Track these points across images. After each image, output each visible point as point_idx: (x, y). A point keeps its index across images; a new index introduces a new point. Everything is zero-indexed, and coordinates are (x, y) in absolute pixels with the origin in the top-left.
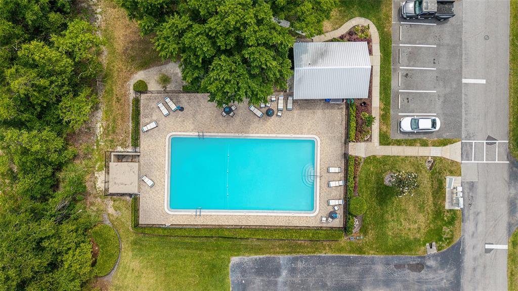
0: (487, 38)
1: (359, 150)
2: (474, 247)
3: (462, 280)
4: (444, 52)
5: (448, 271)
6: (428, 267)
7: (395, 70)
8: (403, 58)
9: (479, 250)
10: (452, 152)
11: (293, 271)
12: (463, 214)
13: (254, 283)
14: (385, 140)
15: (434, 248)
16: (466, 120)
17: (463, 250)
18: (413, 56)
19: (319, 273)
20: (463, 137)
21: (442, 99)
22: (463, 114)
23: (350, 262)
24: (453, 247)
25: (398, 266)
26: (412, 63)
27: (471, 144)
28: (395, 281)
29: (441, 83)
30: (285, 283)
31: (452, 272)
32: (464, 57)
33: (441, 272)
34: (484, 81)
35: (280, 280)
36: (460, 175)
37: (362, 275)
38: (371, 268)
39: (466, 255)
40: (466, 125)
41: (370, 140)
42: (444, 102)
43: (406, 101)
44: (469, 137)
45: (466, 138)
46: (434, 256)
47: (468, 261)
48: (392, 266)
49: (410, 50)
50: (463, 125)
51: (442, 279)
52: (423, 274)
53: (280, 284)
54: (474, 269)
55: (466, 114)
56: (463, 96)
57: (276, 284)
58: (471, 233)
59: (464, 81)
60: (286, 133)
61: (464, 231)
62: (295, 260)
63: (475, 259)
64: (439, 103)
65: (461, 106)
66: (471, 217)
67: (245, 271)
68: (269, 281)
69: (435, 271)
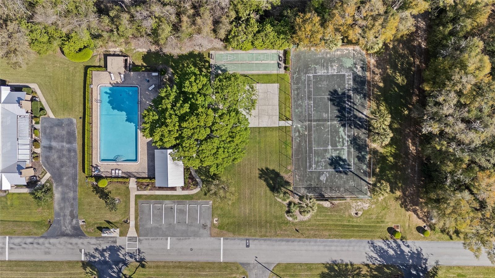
0: (192, 250)
1: (132, 183)
2: (82, 244)
3: (65, 237)
4: (184, 228)
5: (70, 230)
6: (72, 220)
7: (174, 202)
8: (181, 206)
9: (81, 246)
10: (132, 232)
11: (69, 150)
12: (100, 238)
13: (63, 131)
14: (138, 197)
15: (83, 223)
16: (148, 239)
17: (81, 238)
18: (181, 212)
19: (68, 164)
20: (140, 238)
21: (159, 227)
22: (152, 238)
23: (74, 180)
24: (83, 233)
25: (72, 205)
26: (178, 211)
27: (136, 242)
28: (65, 202)
29: (168, 226)
30: (63, 146)
31: (69, 232)
32: (182, 238)
33: (70, 226)
34: (169, 248)
35: (65, 144)
36: (120, 236)
37: (67, 186)
38: (71, 191)
39: (78, 239)
40: (146, 239)
41: (138, 190)
42: (158, 227)
43: (158, 208)
44: (140, 240)
45: (139, 239)
46: (78, 223)
47: (74, 240)
48: (72, 202)
49: (185, 210)
50: (146, 238)
51: (66, 227)
52: (68, 218)
53: (62, 144)
54: (71, 244)
55: (152, 239)
56: (161, 238)
57: (62, 142)
58: (90, 242)
59: (169, 238)
60: (141, 147)
61: (91, 238)
62: (75, 151)
63: (76, 244)
64: (157, 225)
65: (156, 237)
66: (98, 242)
67: (69, 126)
68: (64, 138)
69: (70, 223)
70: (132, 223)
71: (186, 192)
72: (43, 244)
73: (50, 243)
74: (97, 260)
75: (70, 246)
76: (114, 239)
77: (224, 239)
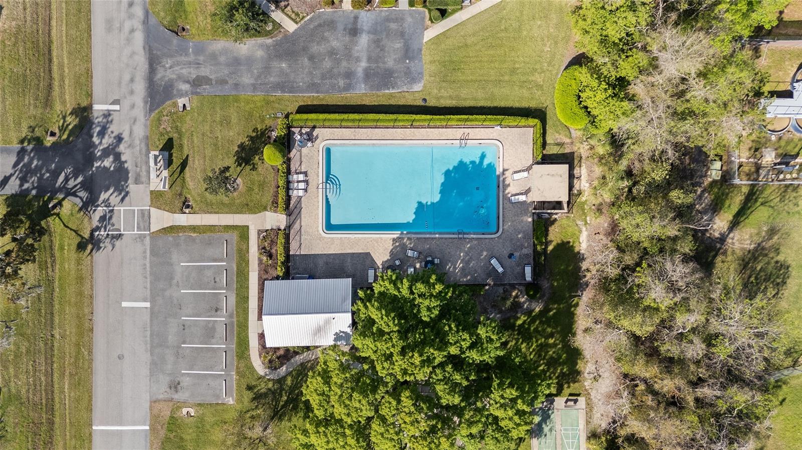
0: (121, 357)
1: (275, 219)
2: (133, 106)
3: (147, 66)
4: (172, 339)
5: (164, 76)
6: (188, 82)
7: (231, 316)
8: (221, 331)
9: (126, 103)
10: (161, 219)
11: (349, 75)
12: (147, 145)
13: (395, 60)
14: (243, 232)
15: (181, 105)
16: (145, 257)
17: (146, 102)
18: (209, 332)
19: (317, 73)
20: (148, 238)
21: (175, 281)
22: (148, 265)
23: (280, 86)
24: (158, 107)
25: (222, 82)
26: (210, 325)
27: (139, 229)
28: (228, 65)
29: (175, 302)
30: (358, 60)
31: (159, 76)
32: (148, 333)
33: (174, 76)
34: (125, 304)
35: (364, 64)
36: (152, 192)
37: (267, 69)
38: (256, 80)
39: (142, 97)
40: (145, 252)
41: (259, 232)
42: (172, 278)
43: (217, 280)
44: (142, 238)
45: (145, 236)
46: (181, 96)
47: (140, 87)
48: (230, 82)
49: (213, 341)
50: (148, 252)
51: (171, 67)
52: (193, 73)
53: (364, 59)
54: (132, 80)
55: (145, 265)
56: (148, 286)
57: (369, 59)
58: (138, 123)
59: (148, 305)
60: (360, 239)
61: (145, 126)
62: (348, 88)
63: (132, 92)
64: (178, 277)
65: (151, 274)
66: (137, 142)
67: (406, 73)
68: (377, 62)
69: (180, 78)
70: (182, 219)
71: (254, 343)
72: (131, 16)
73: (132, 31)
74: (96, 140)
75: (127, 77)
76: (144, 179)
77: (146, 430)
